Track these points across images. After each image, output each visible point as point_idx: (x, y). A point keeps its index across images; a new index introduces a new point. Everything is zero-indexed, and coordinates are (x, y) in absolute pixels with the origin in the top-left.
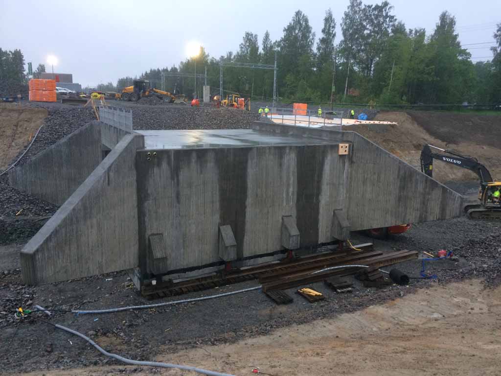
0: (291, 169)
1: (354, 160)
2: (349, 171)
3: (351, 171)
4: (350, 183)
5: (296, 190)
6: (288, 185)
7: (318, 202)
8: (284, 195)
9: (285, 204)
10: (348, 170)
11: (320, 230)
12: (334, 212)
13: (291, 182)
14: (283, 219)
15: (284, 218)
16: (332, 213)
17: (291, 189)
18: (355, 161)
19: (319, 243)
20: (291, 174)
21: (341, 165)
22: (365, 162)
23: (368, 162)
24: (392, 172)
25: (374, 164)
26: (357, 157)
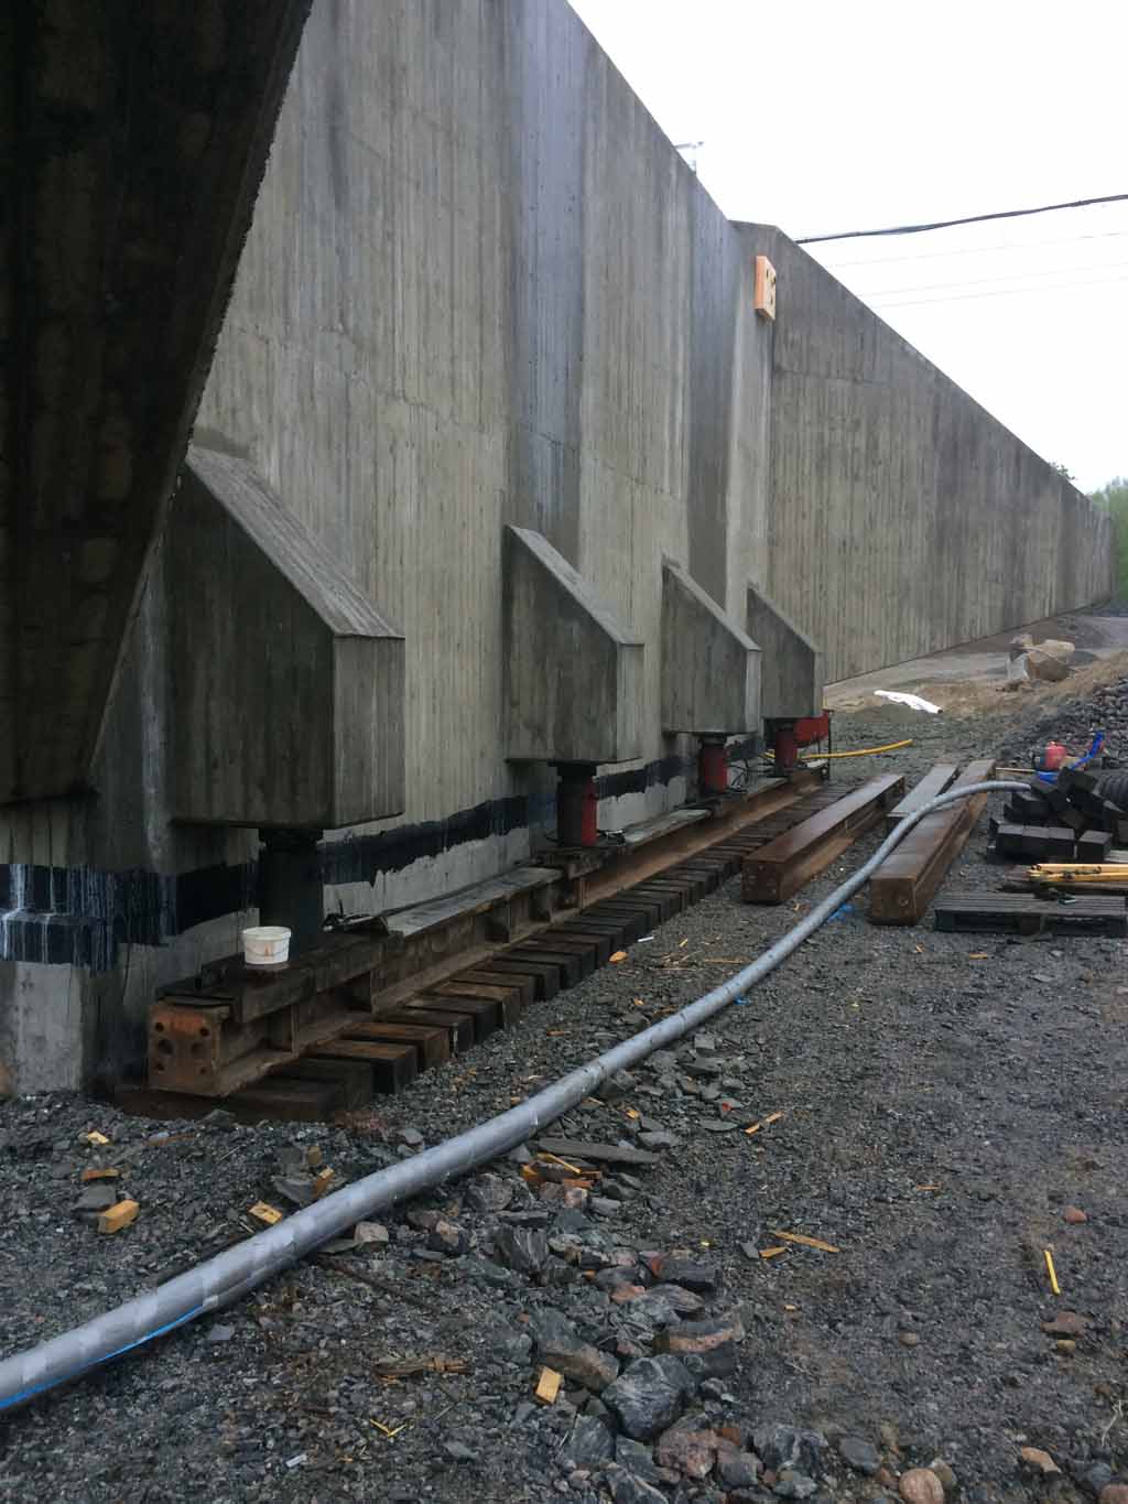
1: (782, 358)
5: (687, 421)
17: (679, 413)
22: (823, 371)
23: (834, 372)
24: (913, 421)
25: (855, 380)
26: (792, 345)
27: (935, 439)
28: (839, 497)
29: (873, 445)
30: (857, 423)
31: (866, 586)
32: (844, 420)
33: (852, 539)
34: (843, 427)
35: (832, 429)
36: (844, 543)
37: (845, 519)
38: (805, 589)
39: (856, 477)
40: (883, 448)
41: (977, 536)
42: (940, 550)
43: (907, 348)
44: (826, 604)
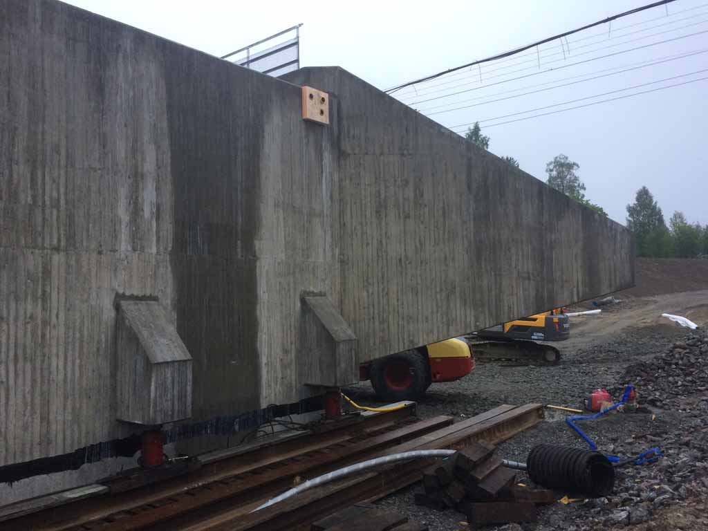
0: (147, 118)
1: (346, 146)
2: (336, 177)
3: (341, 180)
4: (342, 213)
5: (168, 200)
6: (137, 177)
7: (252, 259)
8: (123, 214)
9: (124, 246)
10: (331, 175)
11: (264, 360)
12: (303, 301)
13: (149, 166)
14: (117, 307)
15: (123, 303)
16: (298, 304)
17: (149, 196)
18: (349, 150)
19: (264, 405)
20: (146, 137)
21: (313, 154)
22: (377, 152)
23: (386, 150)
24: (450, 176)
25: (403, 155)
26: (354, 137)
27: (469, 187)
28: (395, 229)
29: (419, 194)
30: (407, 182)
31: (419, 287)
32: (395, 181)
33: (406, 257)
34: (395, 185)
35: (386, 187)
36: (400, 260)
37: (400, 243)
38: (370, 291)
39: (407, 217)
40: (428, 195)
41: (509, 249)
42: (479, 259)
43: (443, 130)
44: (388, 300)
